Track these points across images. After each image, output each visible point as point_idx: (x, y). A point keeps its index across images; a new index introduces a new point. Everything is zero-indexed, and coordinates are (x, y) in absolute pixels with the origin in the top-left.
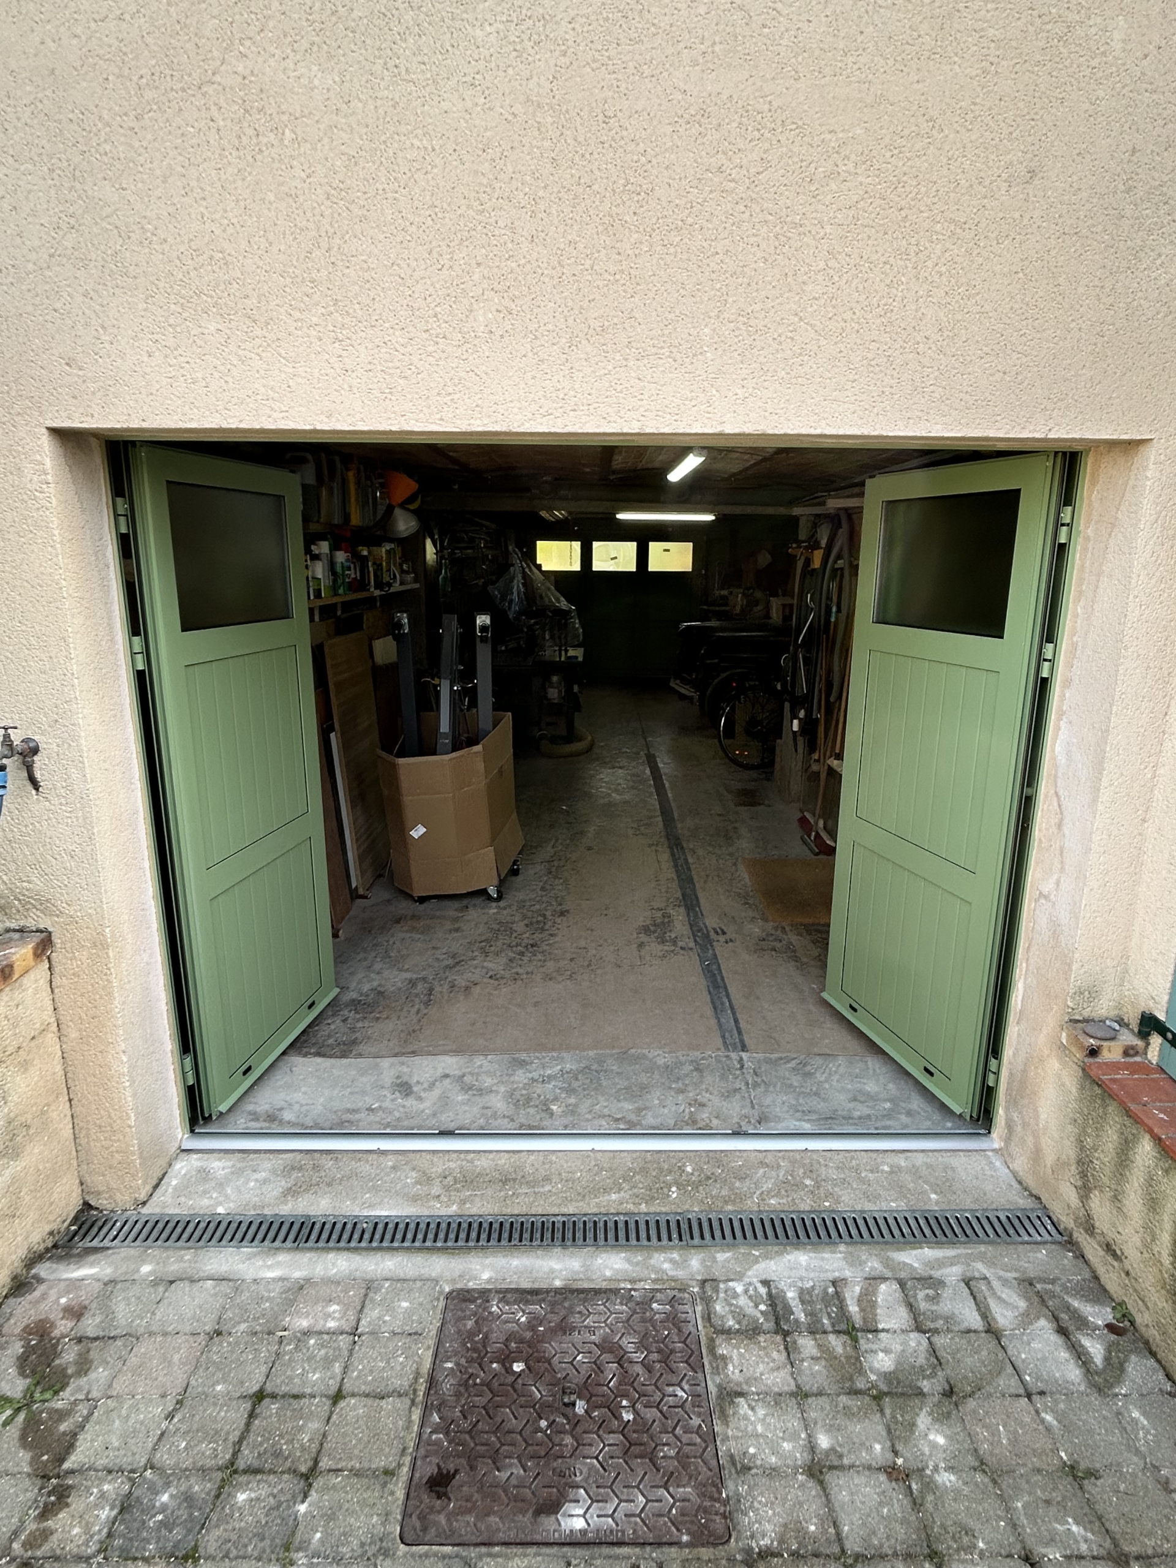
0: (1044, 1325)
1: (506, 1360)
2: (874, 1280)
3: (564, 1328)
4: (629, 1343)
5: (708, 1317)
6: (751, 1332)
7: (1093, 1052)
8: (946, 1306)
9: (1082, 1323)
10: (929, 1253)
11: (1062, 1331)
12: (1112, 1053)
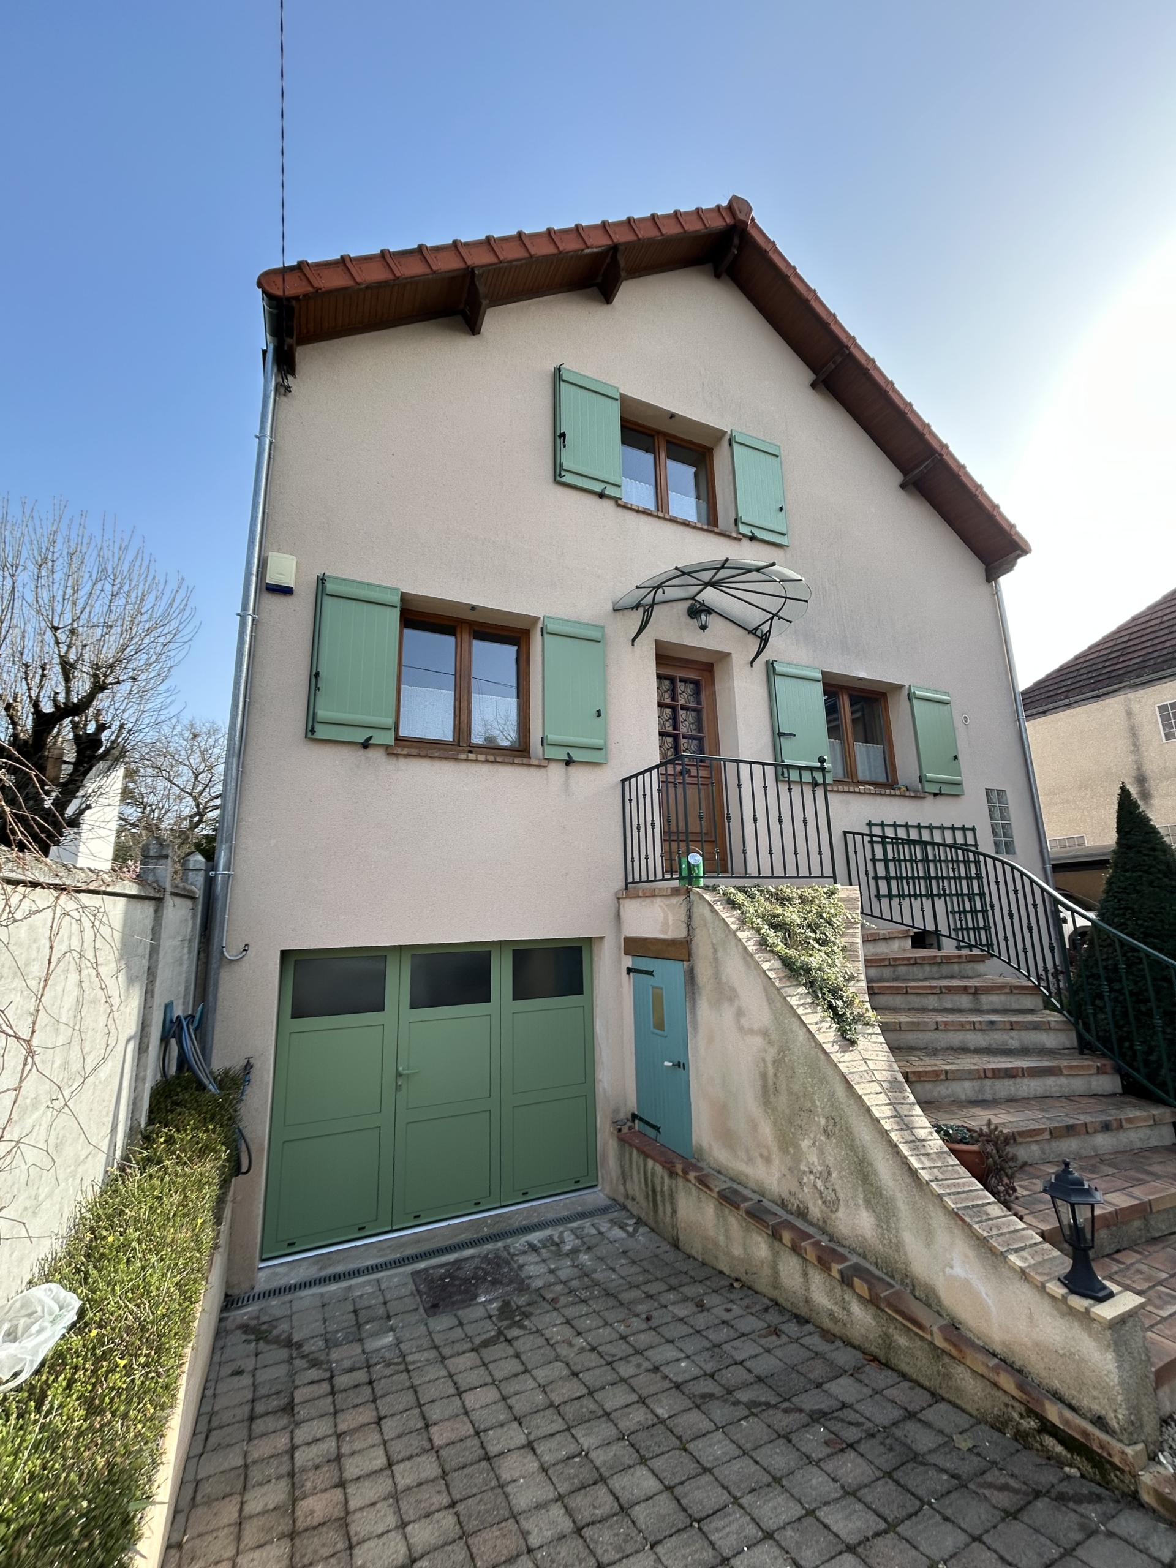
0: (616, 1228)
1: (443, 1280)
2: (562, 1233)
3: (459, 1269)
4: (484, 1266)
5: (509, 1254)
6: (525, 1252)
7: (620, 1130)
8: (586, 1231)
9: (627, 1225)
10: (579, 1222)
11: (621, 1228)
12: (625, 1130)
